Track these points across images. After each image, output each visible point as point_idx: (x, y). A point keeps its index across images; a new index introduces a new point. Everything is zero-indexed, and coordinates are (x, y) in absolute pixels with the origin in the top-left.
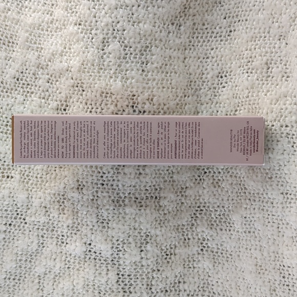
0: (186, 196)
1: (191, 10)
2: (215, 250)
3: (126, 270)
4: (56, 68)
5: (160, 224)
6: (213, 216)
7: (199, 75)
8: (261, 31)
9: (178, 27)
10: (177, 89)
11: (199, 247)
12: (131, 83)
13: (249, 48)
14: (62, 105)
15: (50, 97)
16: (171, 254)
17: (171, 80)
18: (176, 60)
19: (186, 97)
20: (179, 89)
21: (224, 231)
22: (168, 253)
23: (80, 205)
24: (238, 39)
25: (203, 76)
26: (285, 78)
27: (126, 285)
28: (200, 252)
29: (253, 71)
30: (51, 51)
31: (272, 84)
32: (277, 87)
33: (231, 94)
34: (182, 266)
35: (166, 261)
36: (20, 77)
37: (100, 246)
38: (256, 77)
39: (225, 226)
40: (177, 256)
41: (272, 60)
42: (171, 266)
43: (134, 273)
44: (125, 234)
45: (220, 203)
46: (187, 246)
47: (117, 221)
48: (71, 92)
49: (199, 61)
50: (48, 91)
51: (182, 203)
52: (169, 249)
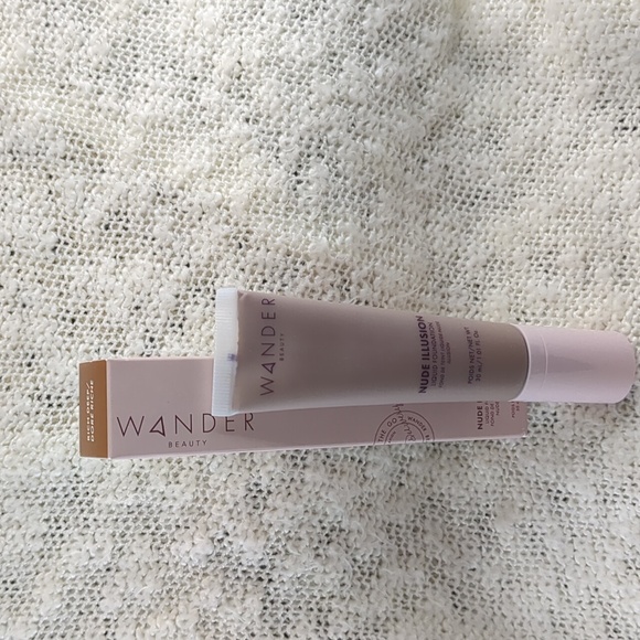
0: (408, 474)
1: (442, 141)
2: (457, 584)
3: (281, 591)
4: (196, 200)
5: (359, 510)
6: (455, 520)
7: (451, 257)
8: (576, 202)
9: (420, 163)
10: (410, 273)
11: (426, 573)
12: (343, 243)
13: (552, 228)
14: (199, 273)
15: (175, 259)
16: (371, 574)
17: (404, 255)
18: (412, 220)
19: (423, 293)
20: (415, 273)
21: (475, 551)
22: (365, 570)
23: (214, 464)
24: (530, 210)
25: (459, 261)
26: (619, 285)
27: (278, 621)
28: (428, 583)
29: (559, 272)
30: (188, 168)
31: (595, 296)
32: (605, 300)
33: (505, 303)
34: (390, 601)
35: (359, 584)
36: (112, 223)
37: (241, 543)
38: (562, 282)
39: (478, 542)
40: (381, 580)
41: (595, 253)
42: (368, 596)
43: (295, 598)
44: (295, 521)
45: (471, 499)
46: (404, 568)
47: (285, 493)
48: (221, 248)
49: (454, 232)
50: (170, 246)
51: (401, 484)
52: (368, 565)
